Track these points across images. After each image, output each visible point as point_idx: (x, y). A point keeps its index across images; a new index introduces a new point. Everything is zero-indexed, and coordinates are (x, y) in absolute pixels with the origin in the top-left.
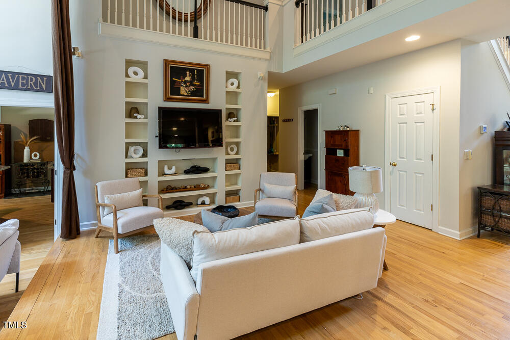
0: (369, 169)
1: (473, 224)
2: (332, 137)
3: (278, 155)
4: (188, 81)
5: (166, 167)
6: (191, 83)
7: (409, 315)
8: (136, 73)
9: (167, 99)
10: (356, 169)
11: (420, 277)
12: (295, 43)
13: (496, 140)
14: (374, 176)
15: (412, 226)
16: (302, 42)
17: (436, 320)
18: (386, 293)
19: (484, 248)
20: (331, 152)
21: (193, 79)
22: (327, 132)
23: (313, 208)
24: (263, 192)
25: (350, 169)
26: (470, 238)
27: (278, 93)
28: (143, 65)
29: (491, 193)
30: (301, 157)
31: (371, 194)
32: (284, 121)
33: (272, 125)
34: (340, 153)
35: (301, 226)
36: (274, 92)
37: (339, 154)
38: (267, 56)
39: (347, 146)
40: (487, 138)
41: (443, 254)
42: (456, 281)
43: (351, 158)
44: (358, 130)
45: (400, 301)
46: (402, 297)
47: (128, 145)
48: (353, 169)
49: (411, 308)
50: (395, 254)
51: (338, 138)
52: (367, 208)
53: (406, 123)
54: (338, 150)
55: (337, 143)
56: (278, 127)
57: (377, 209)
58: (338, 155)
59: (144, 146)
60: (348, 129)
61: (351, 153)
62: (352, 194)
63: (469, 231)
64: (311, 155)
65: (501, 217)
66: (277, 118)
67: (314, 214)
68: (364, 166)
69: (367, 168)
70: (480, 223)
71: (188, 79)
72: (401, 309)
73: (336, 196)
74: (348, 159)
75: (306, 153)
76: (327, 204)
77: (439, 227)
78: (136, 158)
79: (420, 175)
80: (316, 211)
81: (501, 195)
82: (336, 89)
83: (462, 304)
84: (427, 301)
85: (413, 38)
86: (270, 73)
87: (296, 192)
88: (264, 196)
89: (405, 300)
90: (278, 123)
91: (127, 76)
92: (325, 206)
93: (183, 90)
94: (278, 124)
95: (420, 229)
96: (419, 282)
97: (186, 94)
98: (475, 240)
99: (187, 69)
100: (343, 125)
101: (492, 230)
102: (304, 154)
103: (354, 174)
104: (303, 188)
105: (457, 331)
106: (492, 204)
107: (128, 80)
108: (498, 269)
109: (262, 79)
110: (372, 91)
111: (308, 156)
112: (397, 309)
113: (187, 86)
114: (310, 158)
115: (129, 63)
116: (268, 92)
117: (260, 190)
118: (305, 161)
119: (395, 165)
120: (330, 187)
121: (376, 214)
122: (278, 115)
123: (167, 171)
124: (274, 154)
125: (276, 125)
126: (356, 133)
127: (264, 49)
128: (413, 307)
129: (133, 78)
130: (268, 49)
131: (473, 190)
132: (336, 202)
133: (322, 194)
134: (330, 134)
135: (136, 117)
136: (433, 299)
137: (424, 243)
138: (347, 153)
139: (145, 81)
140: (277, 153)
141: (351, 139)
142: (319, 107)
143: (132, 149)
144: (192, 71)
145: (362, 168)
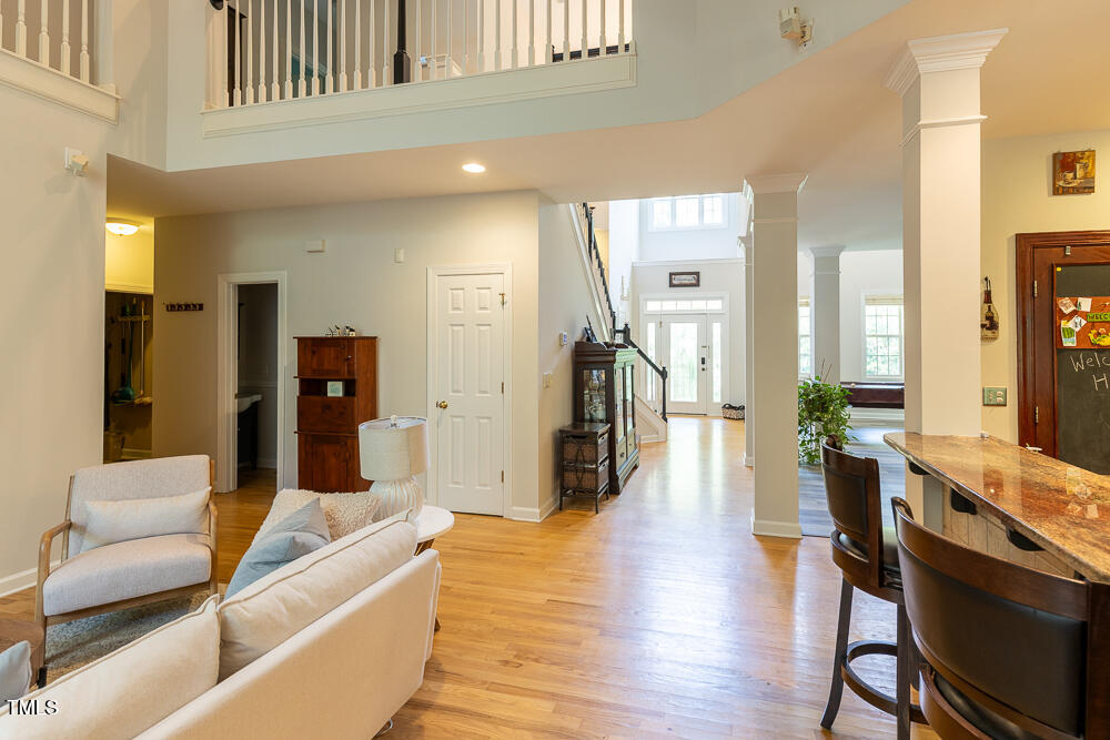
0: (404, 424)
1: (554, 492)
2: (314, 352)
3: (150, 404)
7: (480, 710)
10: (374, 428)
11: (493, 618)
12: (208, 100)
13: (577, 356)
14: (414, 436)
15: (475, 518)
16: (231, 104)
17: (522, 695)
18: (438, 684)
19: (569, 526)
20: (311, 387)
22: (302, 341)
23: (266, 551)
24: (82, 530)
25: (362, 428)
26: (552, 514)
27: (149, 226)
29: (574, 437)
30: (228, 404)
31: (408, 479)
32: (172, 308)
33: (129, 319)
34: (335, 389)
35: (224, 625)
36: (137, 224)
37: (332, 392)
38: (109, 110)
39: (351, 372)
40: (566, 352)
41: (522, 557)
42: (540, 598)
43: (360, 401)
44: (375, 338)
45: (464, 689)
46: (467, 678)
48: (369, 427)
49: (484, 694)
50: (449, 588)
51: (329, 353)
52: (402, 515)
53: (462, 325)
54: (329, 383)
55: (326, 366)
56: (149, 324)
57: (419, 508)
58: (329, 395)
60: (353, 334)
61: (360, 387)
62: (367, 485)
63: (550, 502)
64: (257, 398)
65: (585, 470)
66: (147, 298)
67: (266, 567)
68: (393, 417)
69: (399, 422)
70: (562, 487)
72: (467, 707)
73: (328, 500)
74: (353, 402)
75: (242, 393)
76: (304, 530)
77: (515, 508)
79: (486, 421)
80: (273, 559)
81: (584, 437)
82: (324, 241)
83: (554, 641)
84: (506, 663)
85: (474, 168)
86: (114, 164)
87: (212, 507)
88: (87, 543)
89: (471, 681)
90: (149, 311)
92: (303, 537)
94: (152, 316)
95: (486, 519)
96: (492, 629)
98: (556, 516)
100: (342, 326)
101: (574, 492)
102: (237, 396)
103: (371, 438)
104: (232, 486)
105: (553, 696)
106: (574, 454)
108: (587, 553)
109: (84, 171)
110: (401, 257)
111: (248, 402)
112: (461, 712)
114: (255, 406)
116: (110, 220)
117: (70, 526)
118: (239, 414)
119: (446, 407)
120: (313, 478)
121: (418, 518)
122: (148, 288)
124: (137, 401)
125: (144, 318)
126: (371, 343)
127: (92, 82)
128: (488, 689)
130: (109, 87)
131: (554, 434)
132: (329, 517)
133: (290, 503)
134: (310, 347)
136: (515, 653)
137: (493, 545)
138: (350, 388)
140: (147, 399)
141: (359, 358)
142: (282, 278)
145: (388, 423)
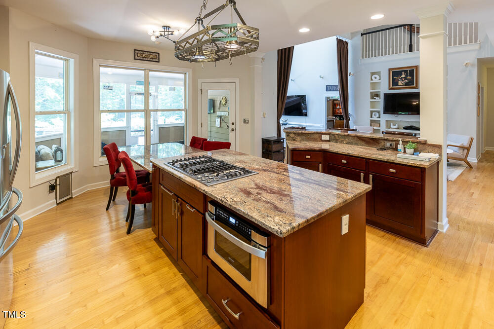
4: (403, 78)
5: (392, 124)
6: (405, 78)
8: (376, 78)
9: (390, 89)
21: (407, 76)
28: (378, 73)
47: (372, 112)
59: (379, 112)
71: (403, 76)
78: (375, 118)
91: (372, 80)
93: (400, 83)
97: (402, 85)
99: (402, 71)
107: (372, 81)
113: (402, 80)
115: (373, 74)
123: (392, 126)
129: (375, 80)
130: (478, 42)
135: (375, 99)
139: (380, 81)
143: (373, 113)
144: (406, 72)
